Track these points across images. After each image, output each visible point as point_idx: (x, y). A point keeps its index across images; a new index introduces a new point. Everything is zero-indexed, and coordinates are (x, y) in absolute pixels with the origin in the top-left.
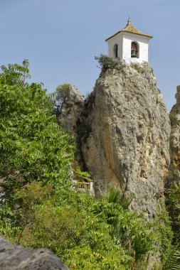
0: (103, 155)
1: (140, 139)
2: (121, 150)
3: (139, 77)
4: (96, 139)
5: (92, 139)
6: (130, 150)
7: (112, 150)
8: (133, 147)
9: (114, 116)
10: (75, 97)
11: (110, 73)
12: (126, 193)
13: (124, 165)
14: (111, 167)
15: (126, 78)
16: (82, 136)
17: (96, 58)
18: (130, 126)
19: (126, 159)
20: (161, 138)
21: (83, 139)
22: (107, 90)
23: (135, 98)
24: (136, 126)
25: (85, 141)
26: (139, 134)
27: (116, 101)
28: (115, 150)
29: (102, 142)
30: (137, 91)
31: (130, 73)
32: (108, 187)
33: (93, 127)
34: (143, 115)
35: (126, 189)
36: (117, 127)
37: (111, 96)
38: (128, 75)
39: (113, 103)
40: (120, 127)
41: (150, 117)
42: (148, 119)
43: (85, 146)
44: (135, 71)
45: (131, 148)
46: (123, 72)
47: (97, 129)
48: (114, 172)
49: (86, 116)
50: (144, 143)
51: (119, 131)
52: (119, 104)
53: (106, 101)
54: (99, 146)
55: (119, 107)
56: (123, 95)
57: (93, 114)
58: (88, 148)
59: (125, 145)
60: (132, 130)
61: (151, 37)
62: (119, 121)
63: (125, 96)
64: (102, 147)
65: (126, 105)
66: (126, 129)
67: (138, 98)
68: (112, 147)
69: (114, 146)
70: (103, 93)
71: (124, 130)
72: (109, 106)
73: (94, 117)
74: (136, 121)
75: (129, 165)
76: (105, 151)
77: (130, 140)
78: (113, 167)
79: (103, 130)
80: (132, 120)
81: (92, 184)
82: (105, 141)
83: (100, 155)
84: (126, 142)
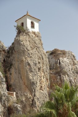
0: (20, 78)
1: (39, 69)
2: (31, 74)
3: (36, 39)
4: (16, 69)
5: (13, 69)
6: (35, 74)
7: (26, 75)
8: (37, 73)
9: (26, 56)
10: (3, 47)
11: (23, 35)
12: (35, 98)
13: (33, 82)
14: (25, 84)
15: (30, 38)
16: (7, 68)
17: (15, 27)
18: (35, 62)
19: (33, 79)
20: (46, 71)
21: (7, 69)
22: (22, 43)
23: (35, 49)
24: (37, 62)
25: (9, 70)
26: (39, 67)
27: (27, 49)
28: (27, 75)
29: (19, 70)
30: (36, 45)
31: (32, 36)
32: (24, 95)
33: (13, 62)
34: (40, 57)
35: (35, 95)
36: (28, 62)
37: (24, 46)
38: (31, 37)
39: (26, 49)
40: (29, 62)
41: (43, 59)
42: (42, 60)
43: (9, 73)
44: (34, 35)
45: (36, 74)
46: (28, 35)
47: (16, 64)
48: (27, 87)
49: (9, 57)
50: (41, 72)
51: (29, 64)
52: (28, 50)
53: (22, 48)
54: (17, 73)
55: (29, 52)
56: (30, 46)
57: (13, 56)
58: (11, 74)
59: (33, 72)
60: (35, 64)
61: (40, 20)
62: (29, 59)
63: (31, 47)
64: (19, 73)
65: (31, 51)
66: (33, 64)
67: (36, 49)
68: (25, 73)
69: (27, 72)
70: (20, 44)
71: (32, 64)
72: (23, 51)
73: (14, 58)
74: (37, 60)
75: (35, 83)
76: (21, 75)
77: (35, 70)
78: (26, 84)
79: (20, 64)
80: (35, 59)
81: (15, 93)
82: (21, 70)
83: (18, 78)
84: (33, 70)
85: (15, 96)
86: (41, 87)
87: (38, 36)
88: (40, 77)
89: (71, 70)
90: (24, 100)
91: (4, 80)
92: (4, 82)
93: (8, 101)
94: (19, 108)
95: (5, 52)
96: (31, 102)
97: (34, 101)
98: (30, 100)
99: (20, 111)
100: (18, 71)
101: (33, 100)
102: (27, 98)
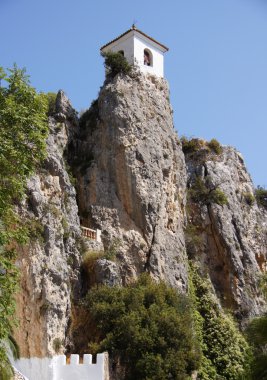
0: (113, 192)
1: (166, 173)
2: (143, 184)
3: (157, 94)
4: (103, 169)
5: (96, 168)
6: (155, 186)
7: (130, 184)
8: (159, 182)
9: (133, 136)
12: (154, 248)
13: (149, 205)
14: (126, 210)
15: (142, 89)
18: (154, 152)
19: (151, 197)
20: (181, 185)
22: (122, 99)
23: (155, 119)
24: (161, 154)
25: (84, 172)
26: (166, 167)
27: (134, 115)
28: (134, 184)
29: (112, 173)
30: (156, 109)
31: (148, 86)
33: (97, 151)
34: (167, 143)
35: (154, 241)
36: (137, 152)
37: (128, 107)
38: (145, 87)
39: (131, 116)
40: (141, 151)
41: (174, 149)
42: (172, 150)
44: (152, 84)
45: (157, 184)
46: (138, 80)
47: (103, 155)
48: (132, 217)
49: (84, 138)
50: (170, 182)
51: (140, 158)
52: (138, 121)
54: (107, 180)
55: (139, 124)
56: (141, 110)
57: (96, 133)
58: (88, 182)
59: (149, 178)
60: (157, 159)
62: (139, 143)
63: (144, 113)
64: (112, 181)
66: (149, 157)
67: (158, 120)
68: (129, 179)
69: (134, 177)
70: (115, 102)
71: (146, 157)
72: (124, 121)
73: (98, 139)
74: (160, 148)
75: (156, 207)
76: (117, 186)
77: (155, 172)
78: (130, 210)
79: (115, 155)
80: (155, 145)
81: (99, 232)
82: (117, 171)
83: (109, 192)
84: (150, 174)
85: (99, 239)
86: (171, 221)
87: (161, 89)
88: (168, 194)
89: (234, 193)
90: (124, 251)
91: (73, 191)
92: (72, 196)
93: (83, 250)
94: (112, 270)
95: (74, 125)
96: (144, 259)
97: (152, 256)
98: (141, 251)
99: (116, 278)
100: (108, 175)
101: (149, 254)
102: (134, 246)
